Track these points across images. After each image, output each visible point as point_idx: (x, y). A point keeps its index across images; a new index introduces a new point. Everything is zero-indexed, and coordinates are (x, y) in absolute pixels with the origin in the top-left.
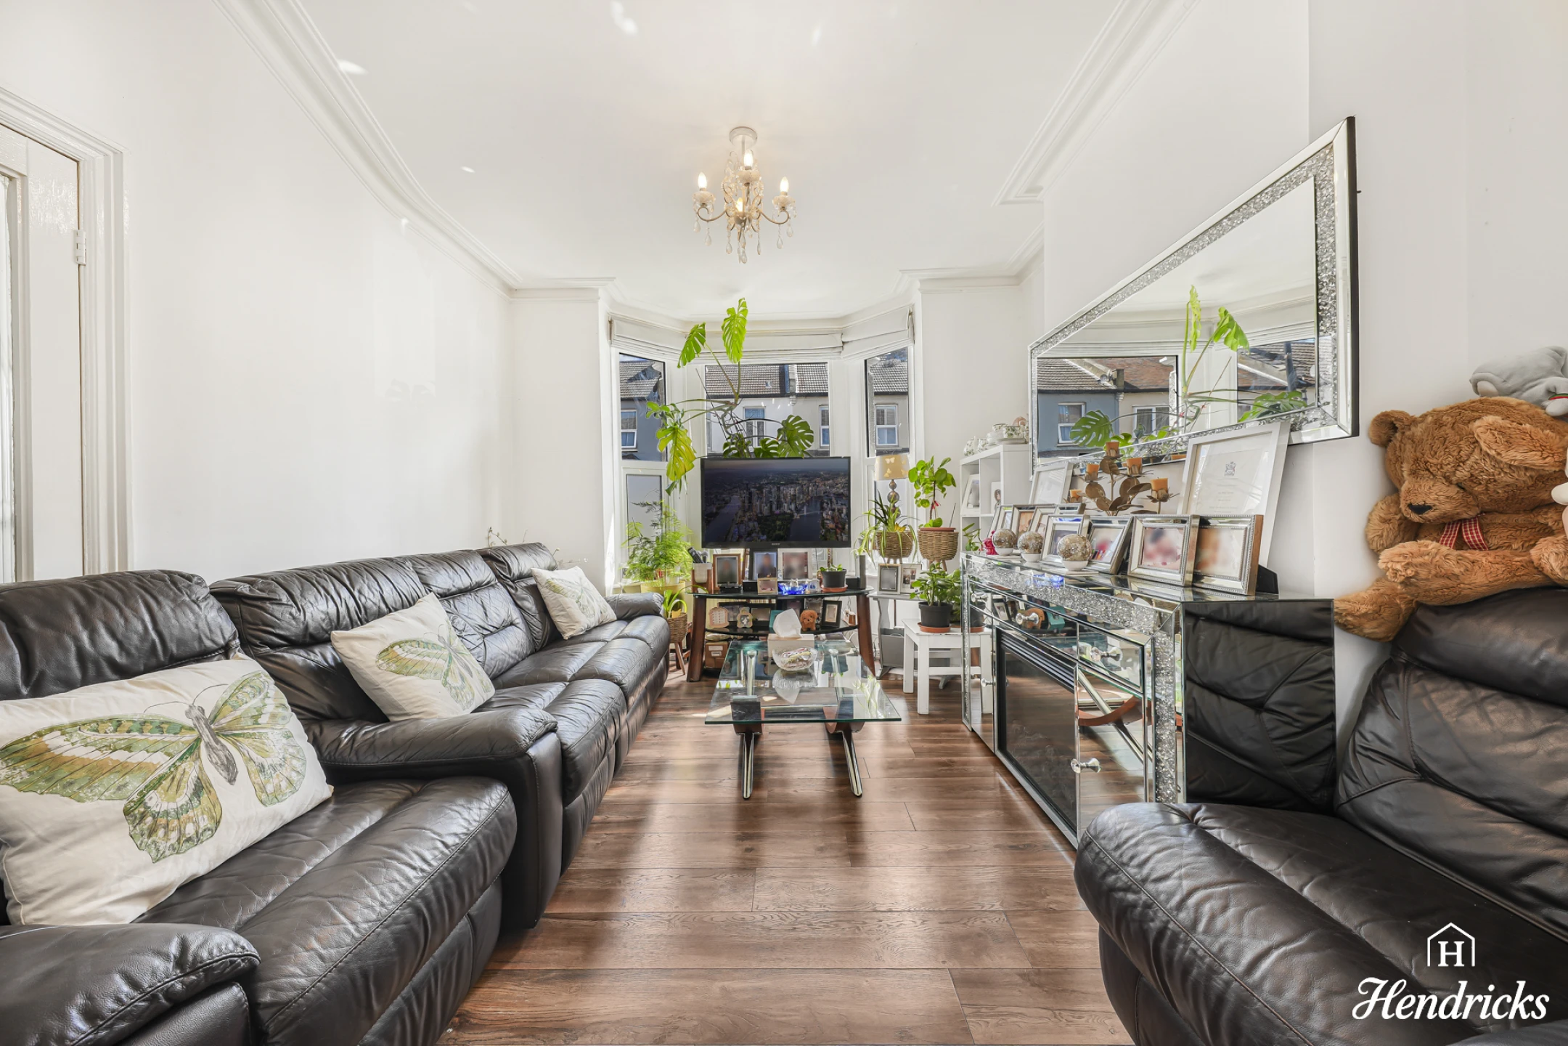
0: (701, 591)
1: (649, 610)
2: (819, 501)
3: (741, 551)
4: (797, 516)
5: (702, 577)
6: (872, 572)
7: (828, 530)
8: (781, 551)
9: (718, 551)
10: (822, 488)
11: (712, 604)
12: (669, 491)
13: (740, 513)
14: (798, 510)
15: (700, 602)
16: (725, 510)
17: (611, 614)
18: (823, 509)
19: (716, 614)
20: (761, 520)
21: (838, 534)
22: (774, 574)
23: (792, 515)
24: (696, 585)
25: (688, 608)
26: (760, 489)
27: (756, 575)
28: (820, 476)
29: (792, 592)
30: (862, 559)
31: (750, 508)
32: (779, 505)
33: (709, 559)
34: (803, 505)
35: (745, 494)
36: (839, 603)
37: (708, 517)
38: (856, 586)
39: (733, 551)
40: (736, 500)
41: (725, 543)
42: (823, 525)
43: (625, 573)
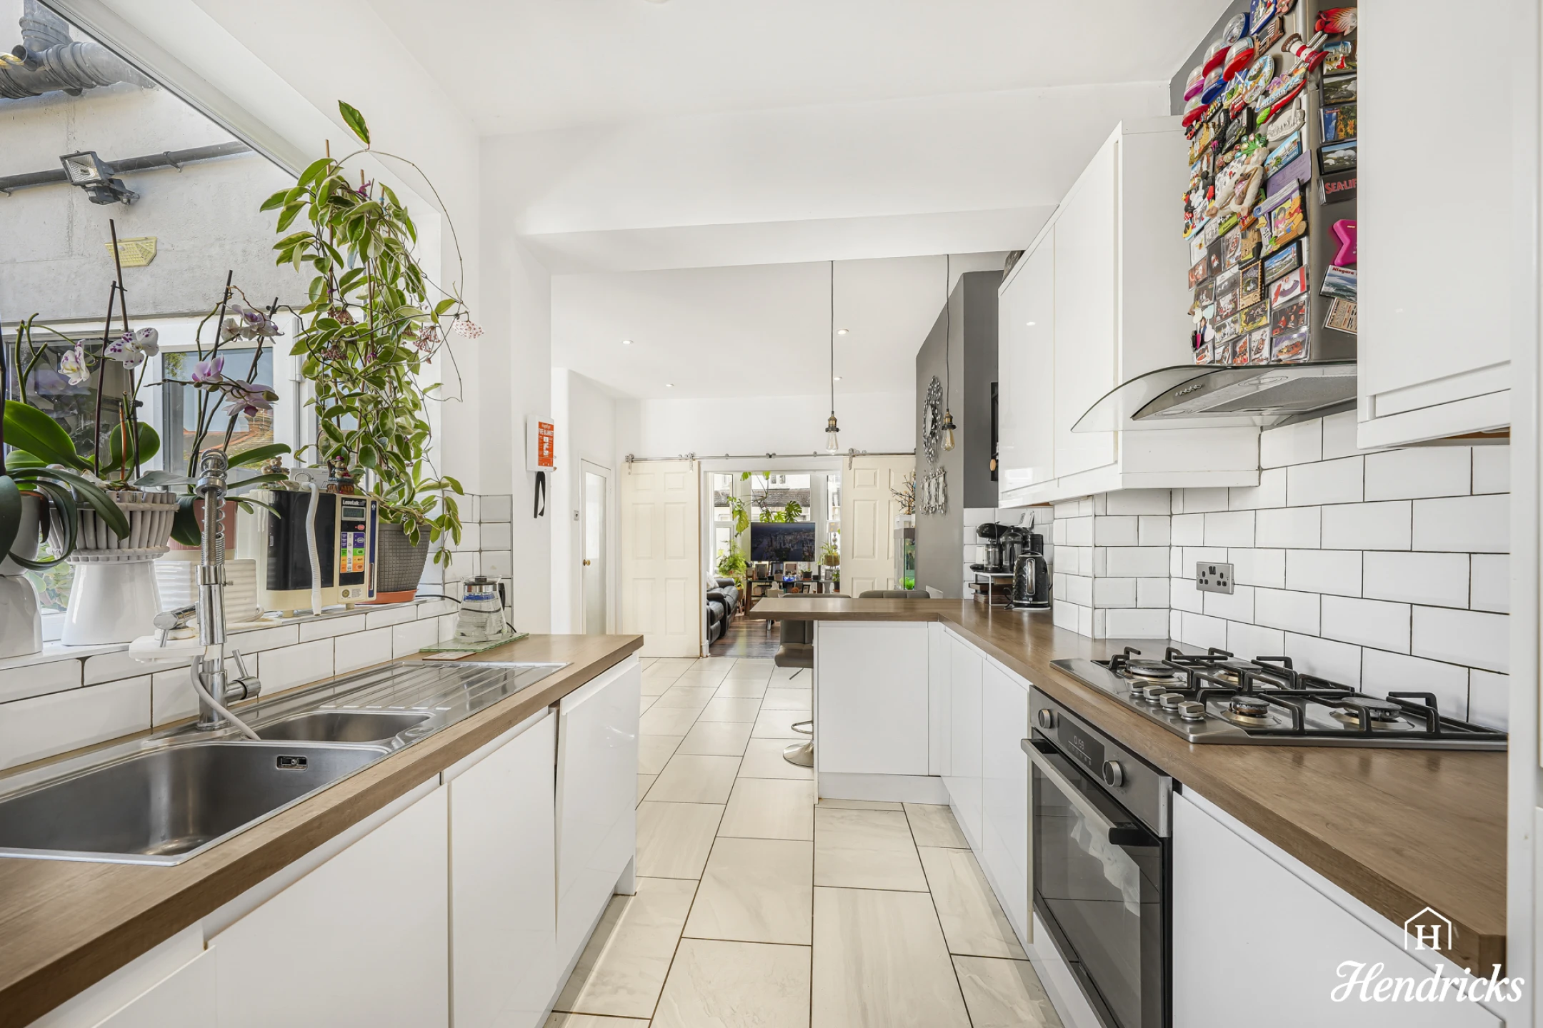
0: (749, 579)
1: (731, 584)
2: (802, 543)
3: (767, 563)
4: (792, 549)
5: (750, 574)
6: (823, 574)
7: (806, 556)
8: (785, 563)
9: (756, 563)
10: (803, 537)
11: (754, 585)
12: (736, 536)
13: (767, 547)
14: (792, 547)
15: (749, 584)
16: (761, 546)
17: (717, 585)
18: (803, 546)
19: (756, 589)
20: (776, 551)
21: (810, 557)
22: (781, 572)
23: (790, 549)
24: (748, 577)
25: (744, 587)
26: (776, 536)
27: (774, 572)
28: (802, 531)
29: (789, 579)
30: (819, 567)
31: (772, 545)
32: (784, 545)
33: (754, 566)
34: (794, 544)
35: (769, 539)
36: (809, 586)
37: (753, 549)
38: (817, 578)
39: (764, 563)
40: (765, 542)
41: (760, 560)
42: (804, 553)
43: (716, 572)
